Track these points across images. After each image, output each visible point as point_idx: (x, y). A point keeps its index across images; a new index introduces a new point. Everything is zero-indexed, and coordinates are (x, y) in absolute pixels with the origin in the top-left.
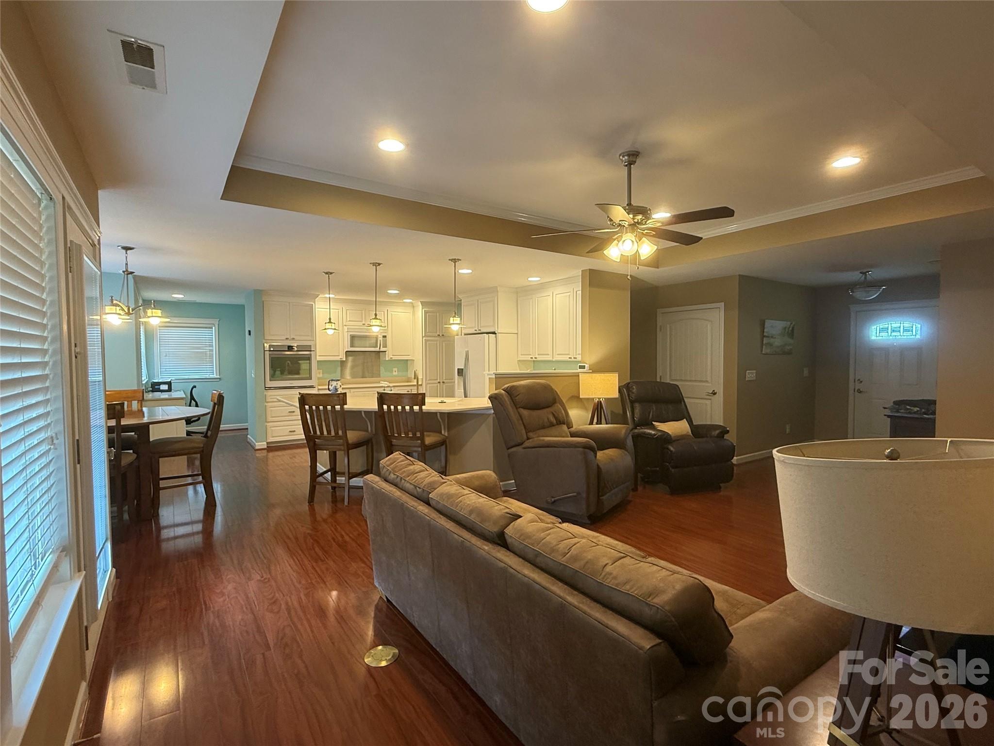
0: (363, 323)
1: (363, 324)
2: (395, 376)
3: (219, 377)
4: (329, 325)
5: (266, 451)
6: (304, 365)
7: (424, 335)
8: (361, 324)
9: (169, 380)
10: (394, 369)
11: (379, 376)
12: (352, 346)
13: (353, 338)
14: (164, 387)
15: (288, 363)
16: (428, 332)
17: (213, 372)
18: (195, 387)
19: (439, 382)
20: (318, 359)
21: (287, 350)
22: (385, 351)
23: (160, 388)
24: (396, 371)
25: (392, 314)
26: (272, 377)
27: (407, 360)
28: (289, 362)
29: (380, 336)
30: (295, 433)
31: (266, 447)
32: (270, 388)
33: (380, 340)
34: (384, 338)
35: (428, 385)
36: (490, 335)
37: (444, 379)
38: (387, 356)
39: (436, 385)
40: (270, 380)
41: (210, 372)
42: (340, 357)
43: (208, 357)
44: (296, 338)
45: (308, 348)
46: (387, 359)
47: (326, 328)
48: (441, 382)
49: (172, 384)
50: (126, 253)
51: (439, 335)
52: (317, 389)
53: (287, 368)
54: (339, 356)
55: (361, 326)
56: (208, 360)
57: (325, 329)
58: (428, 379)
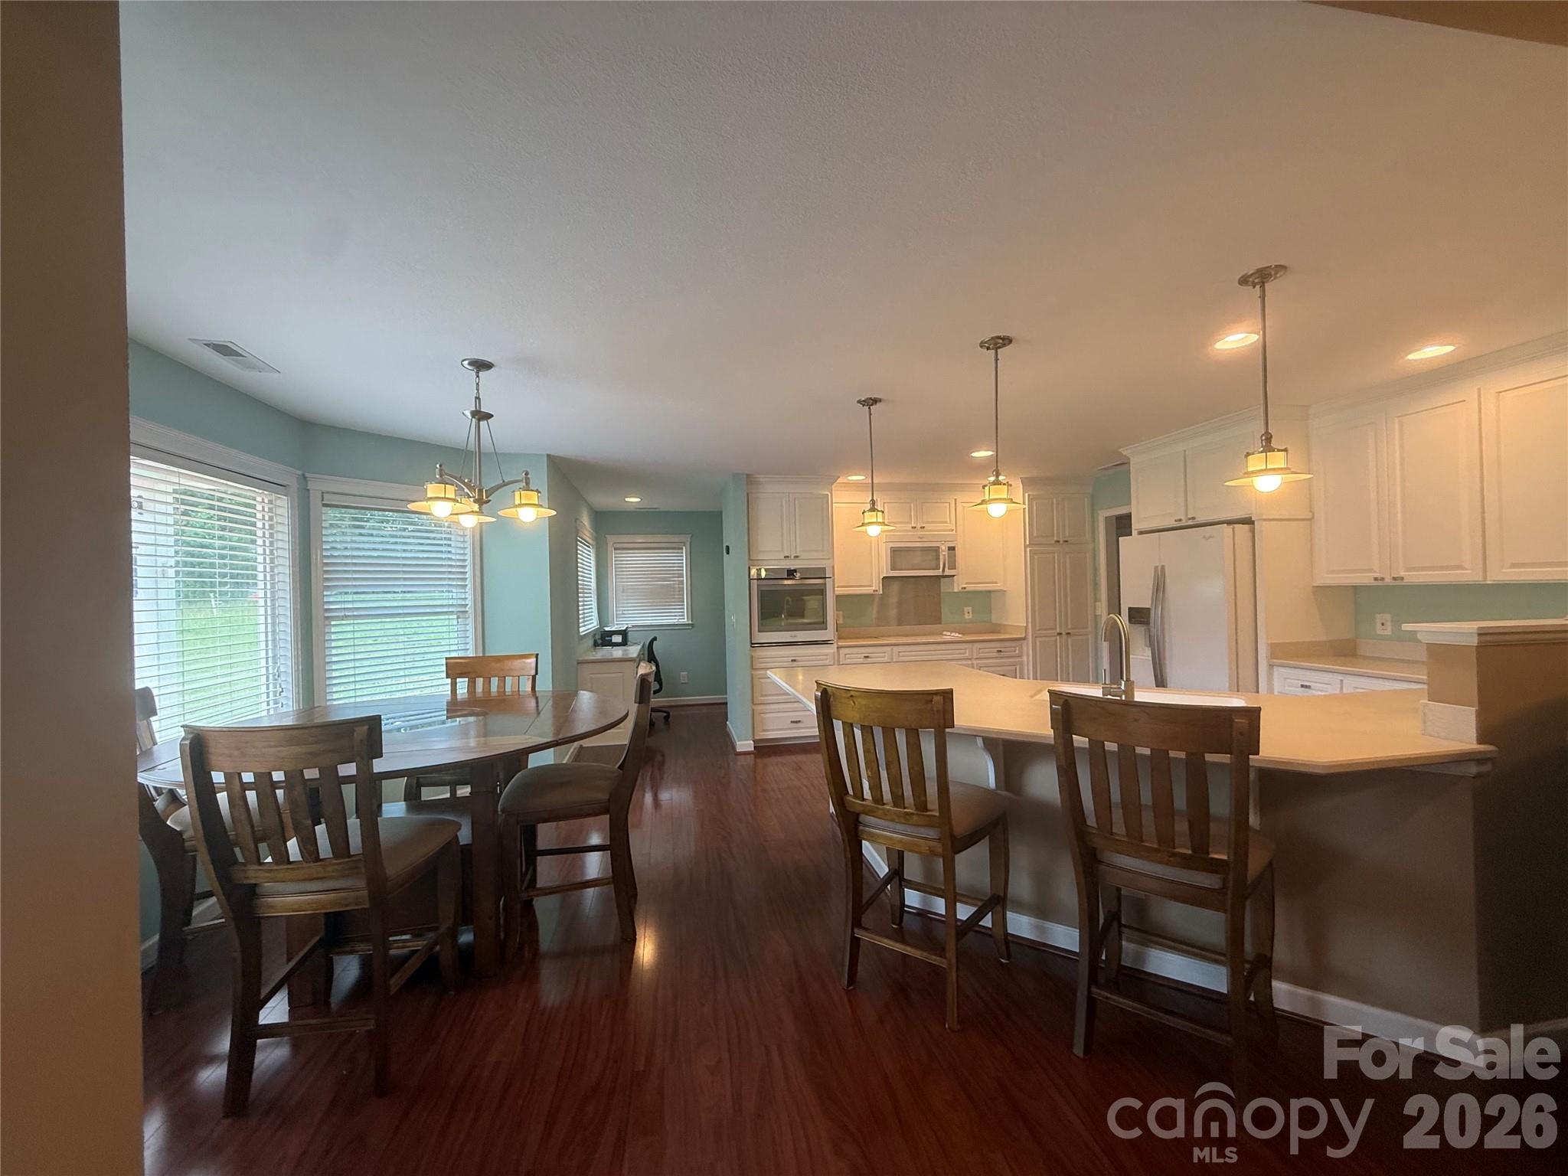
0: (913, 525)
1: (913, 528)
2: (971, 621)
3: (690, 622)
4: (872, 516)
5: (752, 756)
6: (812, 602)
7: (1028, 543)
8: (909, 527)
9: (624, 629)
10: (966, 609)
11: (938, 620)
12: (893, 568)
13: (895, 552)
14: (617, 639)
15: (788, 601)
16: (1038, 537)
17: (684, 616)
18: (655, 639)
19: (1060, 634)
20: (837, 593)
21: (786, 577)
22: (954, 576)
23: (611, 640)
24: (970, 611)
25: (964, 507)
26: (762, 625)
27: (990, 592)
28: (788, 598)
29: (943, 548)
30: (799, 725)
31: (753, 749)
32: (762, 645)
33: (945, 555)
34: (950, 552)
35: (1038, 640)
36: (1236, 526)
37: (1070, 626)
38: (955, 585)
39: (1054, 639)
40: (759, 631)
41: (680, 616)
42: (874, 588)
43: (677, 593)
44: (803, 555)
45: (821, 574)
46: (956, 590)
47: (866, 521)
48: (1064, 633)
49: (630, 634)
50: (478, 376)
51: (1058, 541)
52: (836, 646)
53: (785, 607)
54: (871, 586)
55: (909, 531)
56: (676, 596)
57: (863, 525)
58: (1038, 628)
